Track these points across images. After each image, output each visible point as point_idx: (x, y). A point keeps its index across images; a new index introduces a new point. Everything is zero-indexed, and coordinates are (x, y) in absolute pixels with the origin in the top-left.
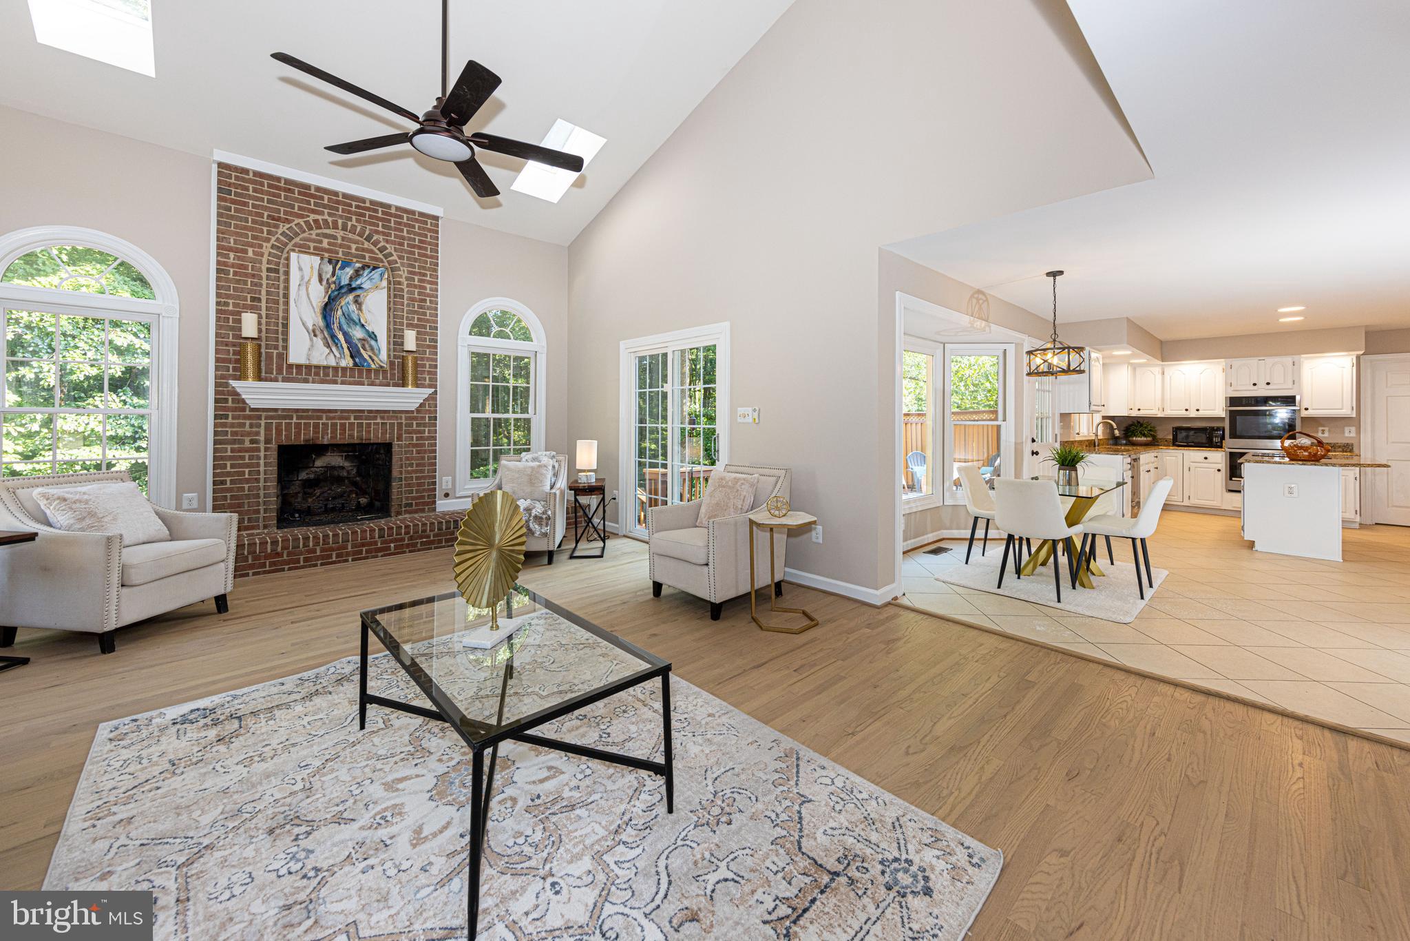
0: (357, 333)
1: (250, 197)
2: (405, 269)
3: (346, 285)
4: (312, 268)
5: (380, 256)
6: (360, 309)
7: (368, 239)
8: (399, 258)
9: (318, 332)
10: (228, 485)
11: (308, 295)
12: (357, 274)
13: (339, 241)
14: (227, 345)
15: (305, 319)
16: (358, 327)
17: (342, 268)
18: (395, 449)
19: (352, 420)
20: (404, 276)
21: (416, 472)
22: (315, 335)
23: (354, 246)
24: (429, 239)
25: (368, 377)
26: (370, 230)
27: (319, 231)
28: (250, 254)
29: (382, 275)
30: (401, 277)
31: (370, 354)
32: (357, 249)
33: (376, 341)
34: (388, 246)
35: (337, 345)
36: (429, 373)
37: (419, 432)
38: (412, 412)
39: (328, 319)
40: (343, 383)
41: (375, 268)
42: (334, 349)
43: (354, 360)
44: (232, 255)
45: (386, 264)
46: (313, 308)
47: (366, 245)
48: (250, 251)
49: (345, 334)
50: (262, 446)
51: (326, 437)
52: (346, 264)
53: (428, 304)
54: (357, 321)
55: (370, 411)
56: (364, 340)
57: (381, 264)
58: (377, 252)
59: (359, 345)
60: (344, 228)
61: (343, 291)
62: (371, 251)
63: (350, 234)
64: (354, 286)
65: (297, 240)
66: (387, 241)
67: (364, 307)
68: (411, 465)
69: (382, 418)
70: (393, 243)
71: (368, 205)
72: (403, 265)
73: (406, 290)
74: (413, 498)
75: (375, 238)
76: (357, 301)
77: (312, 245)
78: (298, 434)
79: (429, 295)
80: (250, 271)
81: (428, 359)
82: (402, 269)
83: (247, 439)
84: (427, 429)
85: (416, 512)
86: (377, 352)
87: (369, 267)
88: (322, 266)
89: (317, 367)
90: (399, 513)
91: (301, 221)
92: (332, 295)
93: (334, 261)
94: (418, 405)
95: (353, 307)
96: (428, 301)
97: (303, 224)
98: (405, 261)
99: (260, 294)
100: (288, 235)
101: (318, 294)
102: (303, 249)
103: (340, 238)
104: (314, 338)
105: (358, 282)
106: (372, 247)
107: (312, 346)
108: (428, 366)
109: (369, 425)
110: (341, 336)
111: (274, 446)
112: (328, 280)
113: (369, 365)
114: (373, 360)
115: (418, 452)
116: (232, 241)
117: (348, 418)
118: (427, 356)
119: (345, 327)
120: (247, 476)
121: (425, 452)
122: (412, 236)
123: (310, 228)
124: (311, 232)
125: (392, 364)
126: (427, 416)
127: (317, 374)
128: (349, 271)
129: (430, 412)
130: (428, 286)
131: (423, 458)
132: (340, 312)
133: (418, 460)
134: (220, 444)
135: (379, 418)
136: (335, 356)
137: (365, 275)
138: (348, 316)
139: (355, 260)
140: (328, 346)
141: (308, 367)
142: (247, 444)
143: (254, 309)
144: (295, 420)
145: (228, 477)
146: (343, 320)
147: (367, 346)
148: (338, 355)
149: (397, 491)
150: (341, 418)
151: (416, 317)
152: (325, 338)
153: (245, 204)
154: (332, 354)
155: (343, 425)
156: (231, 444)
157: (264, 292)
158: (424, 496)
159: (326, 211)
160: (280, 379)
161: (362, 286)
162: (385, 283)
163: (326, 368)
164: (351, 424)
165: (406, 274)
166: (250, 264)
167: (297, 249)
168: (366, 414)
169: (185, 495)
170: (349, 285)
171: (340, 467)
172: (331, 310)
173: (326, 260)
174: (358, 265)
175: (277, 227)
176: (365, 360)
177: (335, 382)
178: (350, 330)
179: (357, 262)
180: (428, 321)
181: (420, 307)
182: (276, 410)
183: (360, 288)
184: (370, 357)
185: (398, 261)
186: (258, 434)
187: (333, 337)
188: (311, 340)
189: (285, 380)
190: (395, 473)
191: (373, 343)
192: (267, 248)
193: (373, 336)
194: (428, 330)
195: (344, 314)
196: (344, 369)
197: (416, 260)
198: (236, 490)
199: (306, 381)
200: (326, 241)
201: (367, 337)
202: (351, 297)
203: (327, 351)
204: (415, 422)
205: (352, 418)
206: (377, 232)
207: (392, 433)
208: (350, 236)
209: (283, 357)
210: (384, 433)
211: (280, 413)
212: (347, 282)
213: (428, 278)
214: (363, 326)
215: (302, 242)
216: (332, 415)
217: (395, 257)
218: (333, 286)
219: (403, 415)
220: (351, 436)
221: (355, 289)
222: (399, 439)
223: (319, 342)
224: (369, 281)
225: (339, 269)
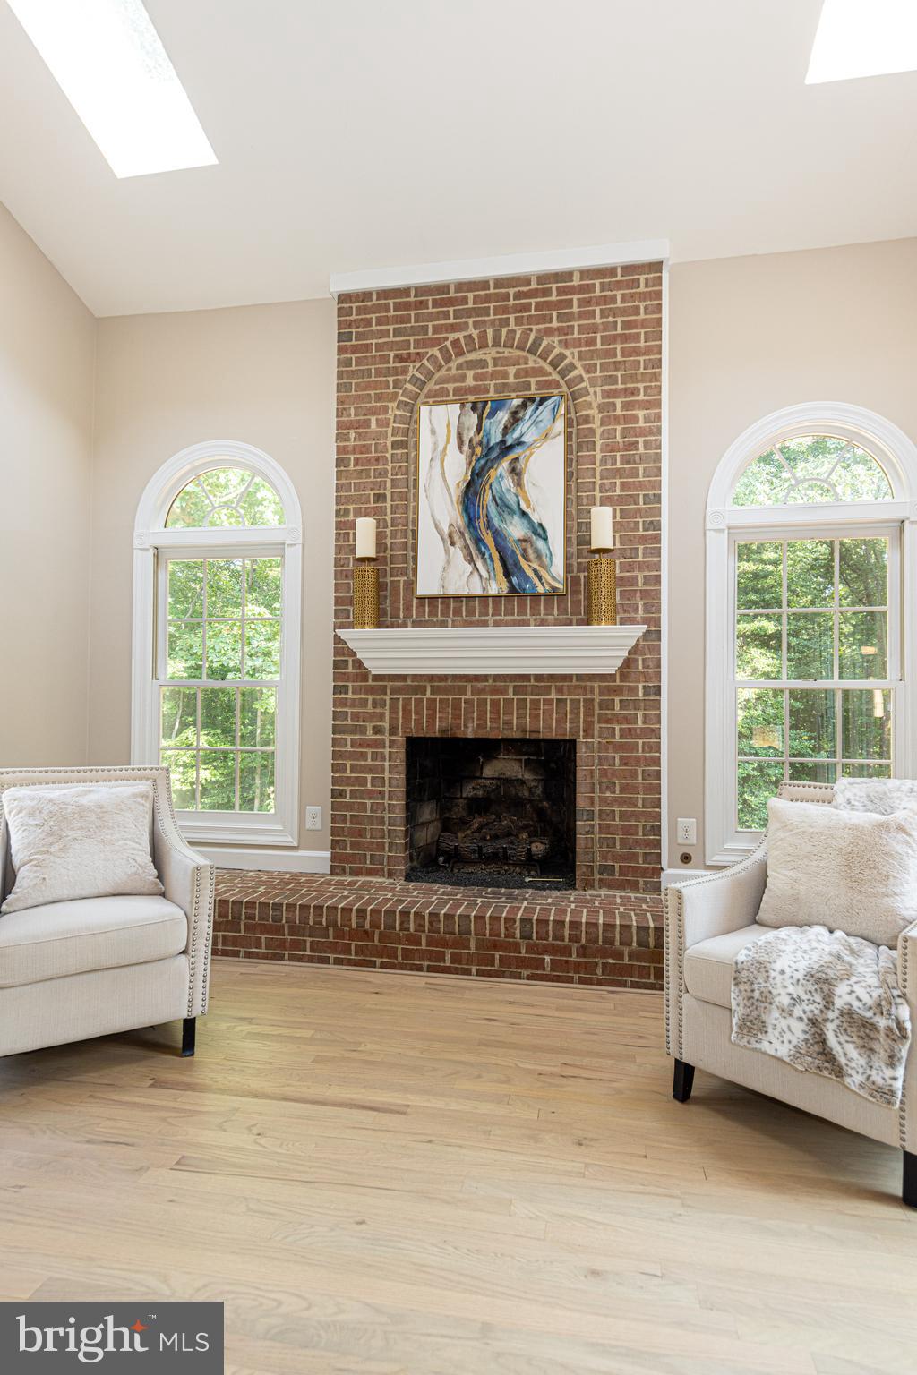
0: (515, 530)
1: (373, 334)
2: (598, 389)
3: (497, 444)
4: (448, 426)
5: (555, 376)
6: (519, 484)
7: (532, 351)
8: (588, 371)
9: (456, 538)
10: (348, 799)
11: (443, 473)
12: (515, 419)
13: (490, 368)
14: (346, 576)
15: (438, 517)
16: (516, 519)
17: (492, 414)
18: (582, 752)
19: (511, 696)
20: (595, 405)
21: (621, 802)
22: (453, 544)
23: (512, 370)
24: (642, 316)
25: (535, 612)
26: (538, 331)
27: (461, 360)
28: (373, 426)
29: (554, 411)
30: (589, 405)
31: (535, 565)
32: (517, 375)
33: (546, 539)
34: (567, 353)
35: (483, 555)
36: (644, 594)
37: (626, 719)
38: (612, 677)
39: (471, 511)
40: (497, 624)
41: (543, 400)
42: (479, 564)
43: (510, 581)
44: (352, 435)
45: (565, 389)
46: (450, 495)
47: (533, 362)
48: (373, 419)
49: (497, 534)
50: (387, 737)
51: (470, 725)
52: (499, 405)
53: (642, 450)
54: (515, 507)
55: (539, 678)
56: (525, 541)
57: (556, 391)
58: (549, 369)
59: (518, 553)
60: (497, 344)
61: (494, 455)
62: (541, 371)
63: (507, 350)
64: (509, 442)
65: (431, 385)
66: (566, 344)
67: (526, 478)
68: (611, 787)
69: (560, 690)
70: (577, 344)
71: (534, 286)
72: (593, 383)
73: (598, 431)
74: (615, 857)
75: (544, 343)
76: (515, 472)
77: (450, 387)
78: (432, 718)
79: (642, 433)
80: (373, 454)
81: (641, 566)
82: (591, 390)
83: (370, 726)
84: (640, 713)
85: (620, 886)
86: (546, 560)
87: (532, 400)
88: (463, 418)
89: (458, 598)
90: (588, 885)
91: (436, 352)
92: (479, 465)
93: (480, 405)
94: (620, 663)
95: (508, 482)
96: (641, 445)
97: (437, 353)
98: (598, 374)
99: (385, 489)
100: (418, 379)
101: (457, 467)
102: (439, 397)
103: (490, 362)
104: (452, 548)
105: (517, 434)
106: (542, 363)
107: (448, 562)
108: (641, 581)
109: (535, 703)
110: (489, 540)
111: (400, 739)
112: (471, 441)
113: (534, 587)
114: (540, 578)
115: (624, 762)
116: (352, 411)
117: (504, 691)
118: (641, 559)
119: (496, 521)
120: (369, 786)
121: (638, 762)
122: (611, 319)
123: (448, 360)
124: (450, 365)
125: (572, 581)
126: (641, 686)
127: (458, 612)
128: (503, 416)
129: (646, 677)
130: (641, 413)
131: (634, 775)
132: (488, 496)
133: (625, 778)
134: (340, 733)
135: (553, 690)
136: (481, 576)
137: (527, 417)
138: (501, 499)
139: (513, 395)
140: (471, 561)
141: (445, 599)
142: (370, 735)
143: (376, 513)
144: (428, 695)
145: (348, 785)
146: (493, 510)
147: (530, 551)
148: (485, 575)
149: (588, 838)
150: (495, 691)
151: (618, 481)
152: (466, 546)
153: (367, 348)
154: (476, 573)
155: (495, 703)
156: (351, 733)
157: (389, 484)
158: (636, 855)
159: (471, 321)
160: (410, 624)
161: (522, 439)
162: (560, 425)
163: (471, 598)
164: (508, 702)
165: (600, 399)
166: (373, 443)
167: (431, 400)
168: (533, 682)
169: (308, 807)
170: (503, 442)
171: (518, 780)
172: (476, 493)
173: (469, 405)
174: (517, 402)
175: (405, 371)
176: (527, 579)
177: (485, 624)
178: (503, 526)
179: (518, 397)
180: (641, 486)
181: (626, 460)
182: (404, 677)
183: (519, 443)
184: (535, 572)
185: (586, 376)
186: (381, 717)
187: (478, 541)
188: (447, 551)
189: (416, 624)
190: (581, 802)
191: (540, 544)
192: (393, 410)
193: (540, 531)
194: (641, 505)
195: (494, 497)
196: (497, 597)
197: (617, 366)
198: (356, 806)
199: (443, 624)
200: (470, 374)
201: (530, 534)
202: (505, 465)
203: (470, 568)
204: (617, 699)
205: (511, 691)
206: (549, 332)
207: (575, 721)
208: (507, 353)
209: (411, 585)
210: (561, 721)
211: (409, 683)
212: (499, 438)
213: (641, 397)
214: (524, 514)
215: (437, 387)
216: (480, 685)
217: (579, 371)
218: (478, 450)
219: (596, 685)
220: (508, 724)
221: (511, 447)
222: (588, 733)
223: (457, 553)
224: (533, 428)
225: (488, 417)
